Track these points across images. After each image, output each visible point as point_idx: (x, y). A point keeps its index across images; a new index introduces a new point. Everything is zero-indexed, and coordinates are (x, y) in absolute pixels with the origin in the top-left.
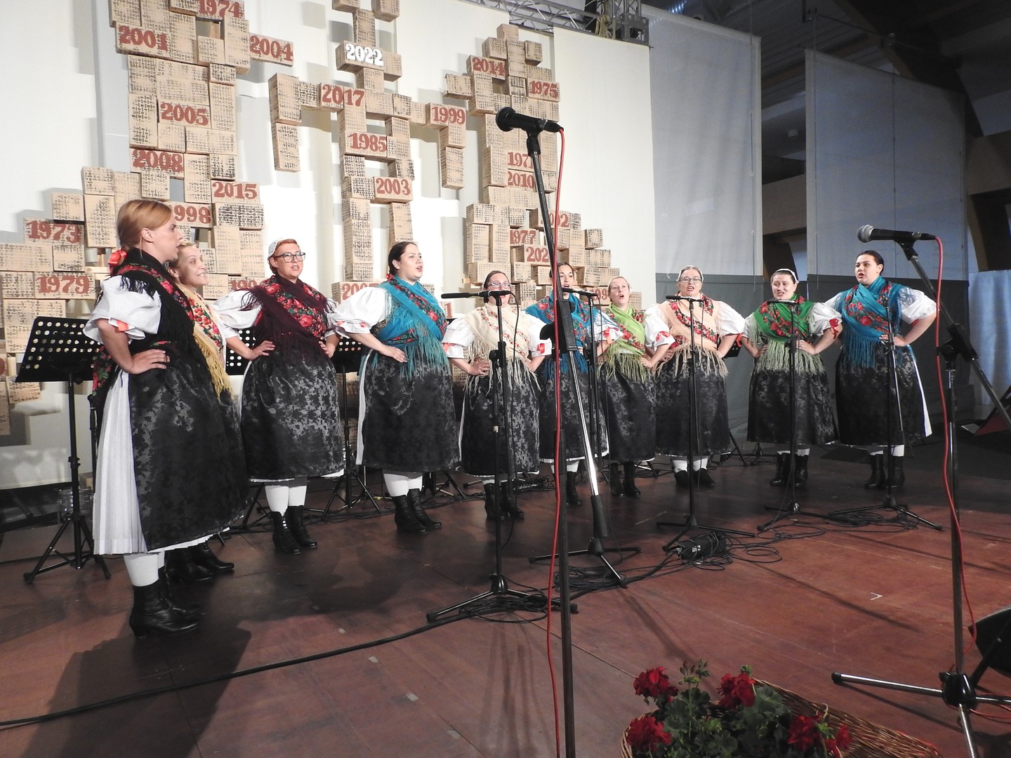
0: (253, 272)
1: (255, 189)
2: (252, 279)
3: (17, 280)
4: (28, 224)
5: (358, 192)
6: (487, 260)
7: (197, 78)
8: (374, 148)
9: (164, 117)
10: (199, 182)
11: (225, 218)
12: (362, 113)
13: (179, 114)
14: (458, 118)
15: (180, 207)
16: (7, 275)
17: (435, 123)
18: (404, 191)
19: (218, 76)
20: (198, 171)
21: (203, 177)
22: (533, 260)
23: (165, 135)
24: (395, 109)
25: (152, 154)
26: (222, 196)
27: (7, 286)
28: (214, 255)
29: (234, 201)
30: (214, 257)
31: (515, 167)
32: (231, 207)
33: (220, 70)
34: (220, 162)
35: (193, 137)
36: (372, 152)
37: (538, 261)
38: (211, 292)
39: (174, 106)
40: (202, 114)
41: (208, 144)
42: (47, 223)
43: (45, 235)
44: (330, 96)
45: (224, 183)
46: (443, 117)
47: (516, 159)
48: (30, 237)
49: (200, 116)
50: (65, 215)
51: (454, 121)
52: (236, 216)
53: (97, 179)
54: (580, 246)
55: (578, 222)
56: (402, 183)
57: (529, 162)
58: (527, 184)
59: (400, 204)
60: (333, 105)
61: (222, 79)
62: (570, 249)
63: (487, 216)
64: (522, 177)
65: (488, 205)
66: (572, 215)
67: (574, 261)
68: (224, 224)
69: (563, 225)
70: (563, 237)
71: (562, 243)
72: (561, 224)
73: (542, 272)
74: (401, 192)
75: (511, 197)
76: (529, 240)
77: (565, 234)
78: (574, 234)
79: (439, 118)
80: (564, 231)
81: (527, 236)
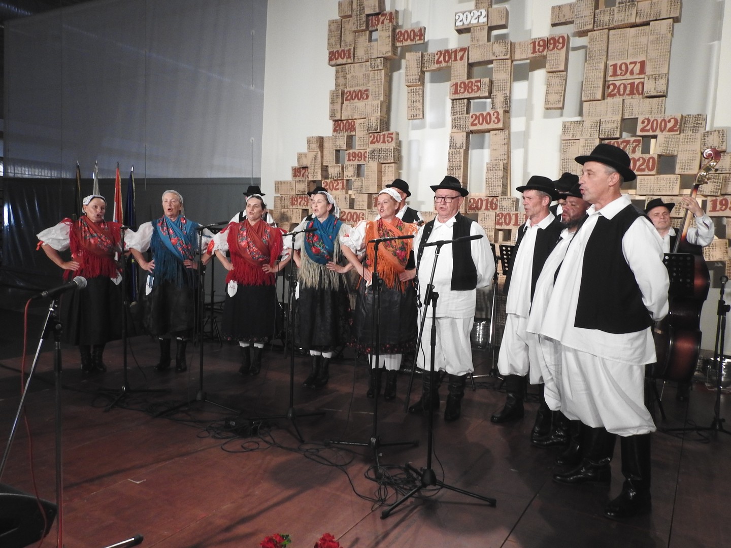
1: (393, 136)
3: (284, 199)
4: (293, 170)
5: (456, 128)
8: (470, 91)
9: (346, 100)
10: (363, 136)
11: (371, 157)
13: (354, 96)
14: (557, 44)
15: (354, 152)
17: (532, 55)
18: (494, 121)
19: (373, 66)
20: (363, 129)
21: (365, 133)
23: (346, 111)
24: (494, 54)
25: (342, 123)
26: (374, 143)
28: (363, 182)
31: (619, 78)
32: (376, 150)
33: (373, 62)
34: (371, 122)
36: (468, 94)
38: (358, 205)
39: (352, 91)
41: (366, 111)
43: (299, 175)
44: (442, 58)
45: (376, 135)
46: (541, 48)
47: (621, 68)
48: (294, 176)
49: (365, 94)
50: (301, 164)
51: (553, 48)
52: (377, 155)
53: (312, 143)
54: (694, 151)
55: (699, 124)
56: (494, 115)
57: (637, 68)
58: (635, 92)
59: (498, 131)
60: (444, 64)
61: (374, 68)
62: (678, 156)
63: (575, 132)
64: (629, 86)
65: (577, 122)
66: (692, 116)
67: (682, 169)
68: (371, 161)
69: (671, 130)
70: (670, 143)
71: (667, 150)
72: (667, 129)
73: (642, 182)
74: (492, 122)
75: (608, 109)
76: (631, 150)
77: (673, 140)
78: (685, 139)
79: (537, 50)
80: (671, 136)
81: (628, 145)
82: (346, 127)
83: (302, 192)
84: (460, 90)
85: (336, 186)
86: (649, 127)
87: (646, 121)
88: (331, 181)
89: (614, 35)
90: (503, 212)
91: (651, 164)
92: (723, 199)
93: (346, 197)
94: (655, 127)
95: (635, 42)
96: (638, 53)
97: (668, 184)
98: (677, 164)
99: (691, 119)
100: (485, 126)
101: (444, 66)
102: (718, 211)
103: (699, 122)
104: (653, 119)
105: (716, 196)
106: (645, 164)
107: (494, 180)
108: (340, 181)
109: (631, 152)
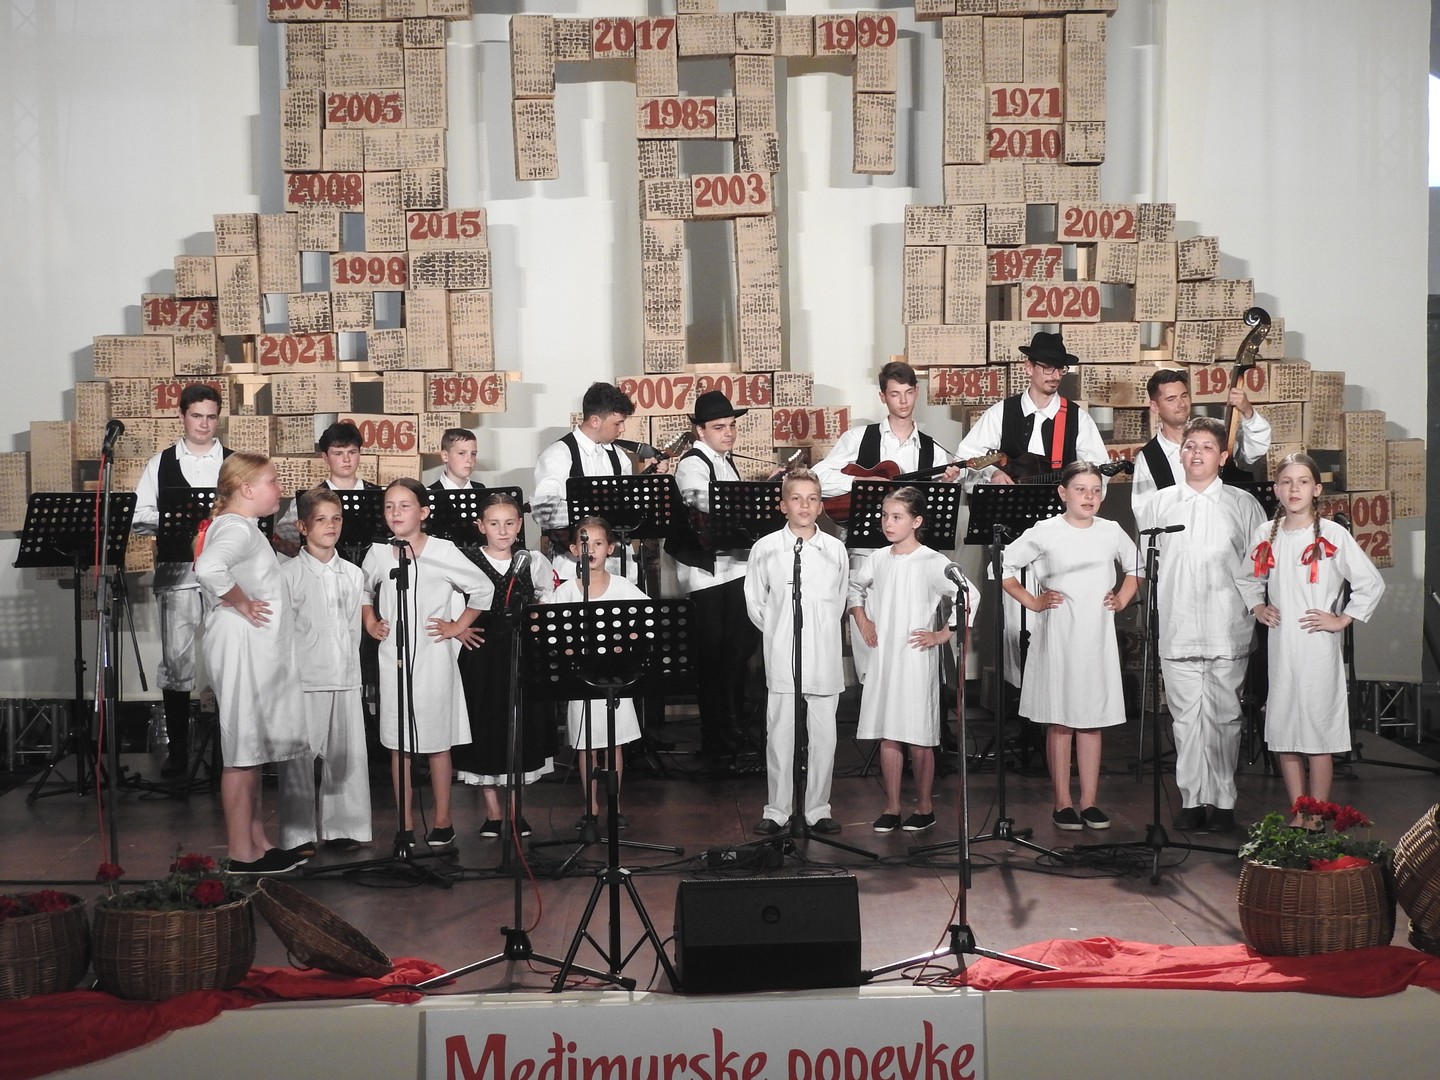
0: (472, 363)
1: (479, 220)
2: (469, 375)
3: (129, 391)
4: (147, 304)
5: (658, 209)
6: (937, 319)
7: (387, 43)
8: (691, 123)
9: (333, 118)
10: (387, 218)
11: (422, 275)
12: (671, 60)
13: (355, 110)
14: (879, 34)
15: (359, 260)
16: (117, 383)
17: (826, 53)
18: (751, 197)
19: (416, 37)
20: (386, 199)
21: (392, 208)
22: (1043, 314)
23: (335, 150)
24: (738, 40)
25: (316, 179)
26: (424, 236)
27: (117, 400)
28: (404, 340)
29: (441, 245)
30: (405, 343)
31: (1011, 119)
32: (433, 257)
33: (418, 27)
34: (418, 182)
35: (374, 146)
36: (687, 131)
37: (1055, 314)
38: (395, 402)
39: (348, 97)
40: (392, 103)
41: (398, 153)
42: (172, 300)
43: (169, 319)
44: (610, 38)
45: (427, 215)
46: (845, 39)
47: (1013, 101)
48: (150, 323)
49: (389, 107)
50: (190, 290)
51: (871, 42)
52: (441, 270)
53: (232, 231)
54: (1164, 276)
55: (1166, 223)
56: (749, 183)
57: (1045, 104)
58: (1043, 150)
59: (753, 218)
60: (615, 53)
61: (420, 42)
62: (1138, 285)
63: (934, 230)
64: (1030, 136)
65: (938, 207)
66: (1152, 208)
67: (1147, 311)
68: (422, 285)
69: (1121, 234)
70: (1121, 260)
71: (1117, 274)
72: (1114, 231)
73: (1072, 338)
74: (747, 199)
75: (997, 183)
76: (1043, 270)
77: (1126, 254)
78: (1148, 252)
79: (835, 43)
80: (1122, 247)
81: (1038, 261)
82: (330, 192)
83: (198, 369)
84: (664, 119)
85: (305, 351)
86: (1080, 226)
87: (1074, 213)
88: (288, 338)
89: (993, 28)
90: (789, 409)
91: (1090, 302)
92: (1217, 370)
93: (338, 381)
94: (1091, 227)
95: (1035, 48)
96: (1043, 71)
97: (1120, 341)
98: (1137, 302)
99: (1151, 213)
100: (730, 208)
101: (615, 56)
102: (1211, 392)
103: (1165, 220)
104: (1087, 210)
105: (1205, 364)
106: (1080, 302)
107: (762, 333)
108: (318, 338)
109: (1044, 274)
